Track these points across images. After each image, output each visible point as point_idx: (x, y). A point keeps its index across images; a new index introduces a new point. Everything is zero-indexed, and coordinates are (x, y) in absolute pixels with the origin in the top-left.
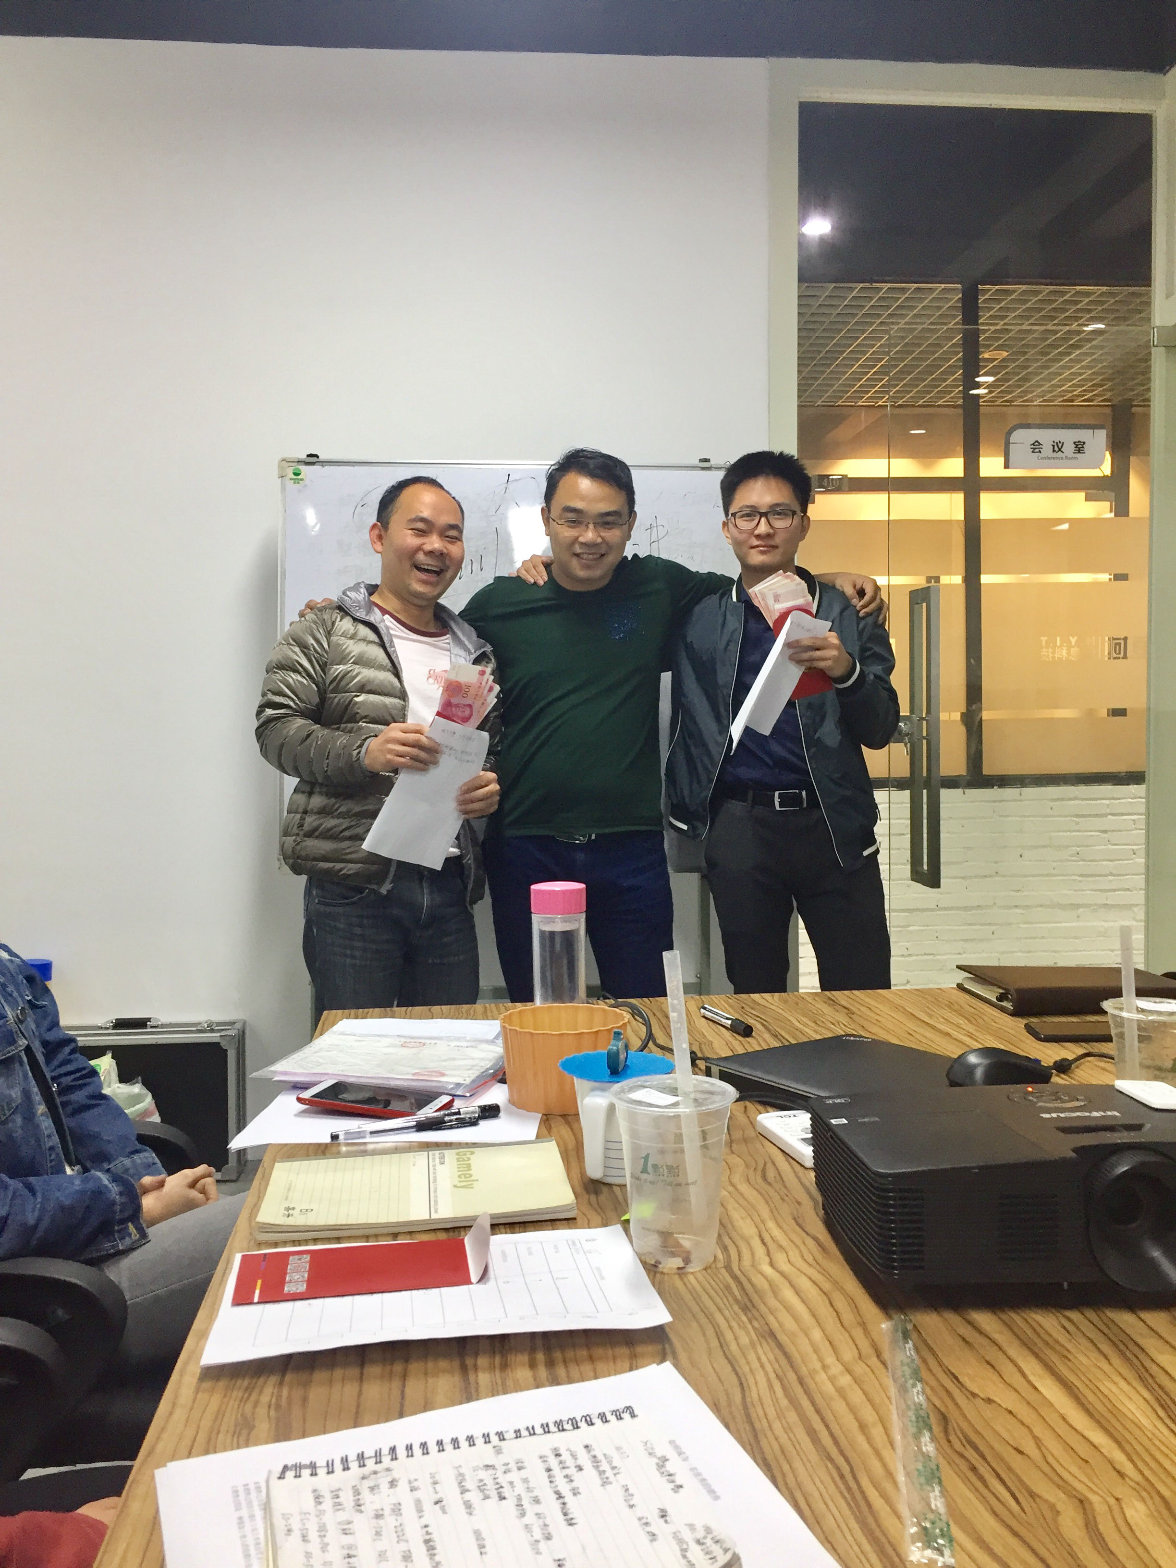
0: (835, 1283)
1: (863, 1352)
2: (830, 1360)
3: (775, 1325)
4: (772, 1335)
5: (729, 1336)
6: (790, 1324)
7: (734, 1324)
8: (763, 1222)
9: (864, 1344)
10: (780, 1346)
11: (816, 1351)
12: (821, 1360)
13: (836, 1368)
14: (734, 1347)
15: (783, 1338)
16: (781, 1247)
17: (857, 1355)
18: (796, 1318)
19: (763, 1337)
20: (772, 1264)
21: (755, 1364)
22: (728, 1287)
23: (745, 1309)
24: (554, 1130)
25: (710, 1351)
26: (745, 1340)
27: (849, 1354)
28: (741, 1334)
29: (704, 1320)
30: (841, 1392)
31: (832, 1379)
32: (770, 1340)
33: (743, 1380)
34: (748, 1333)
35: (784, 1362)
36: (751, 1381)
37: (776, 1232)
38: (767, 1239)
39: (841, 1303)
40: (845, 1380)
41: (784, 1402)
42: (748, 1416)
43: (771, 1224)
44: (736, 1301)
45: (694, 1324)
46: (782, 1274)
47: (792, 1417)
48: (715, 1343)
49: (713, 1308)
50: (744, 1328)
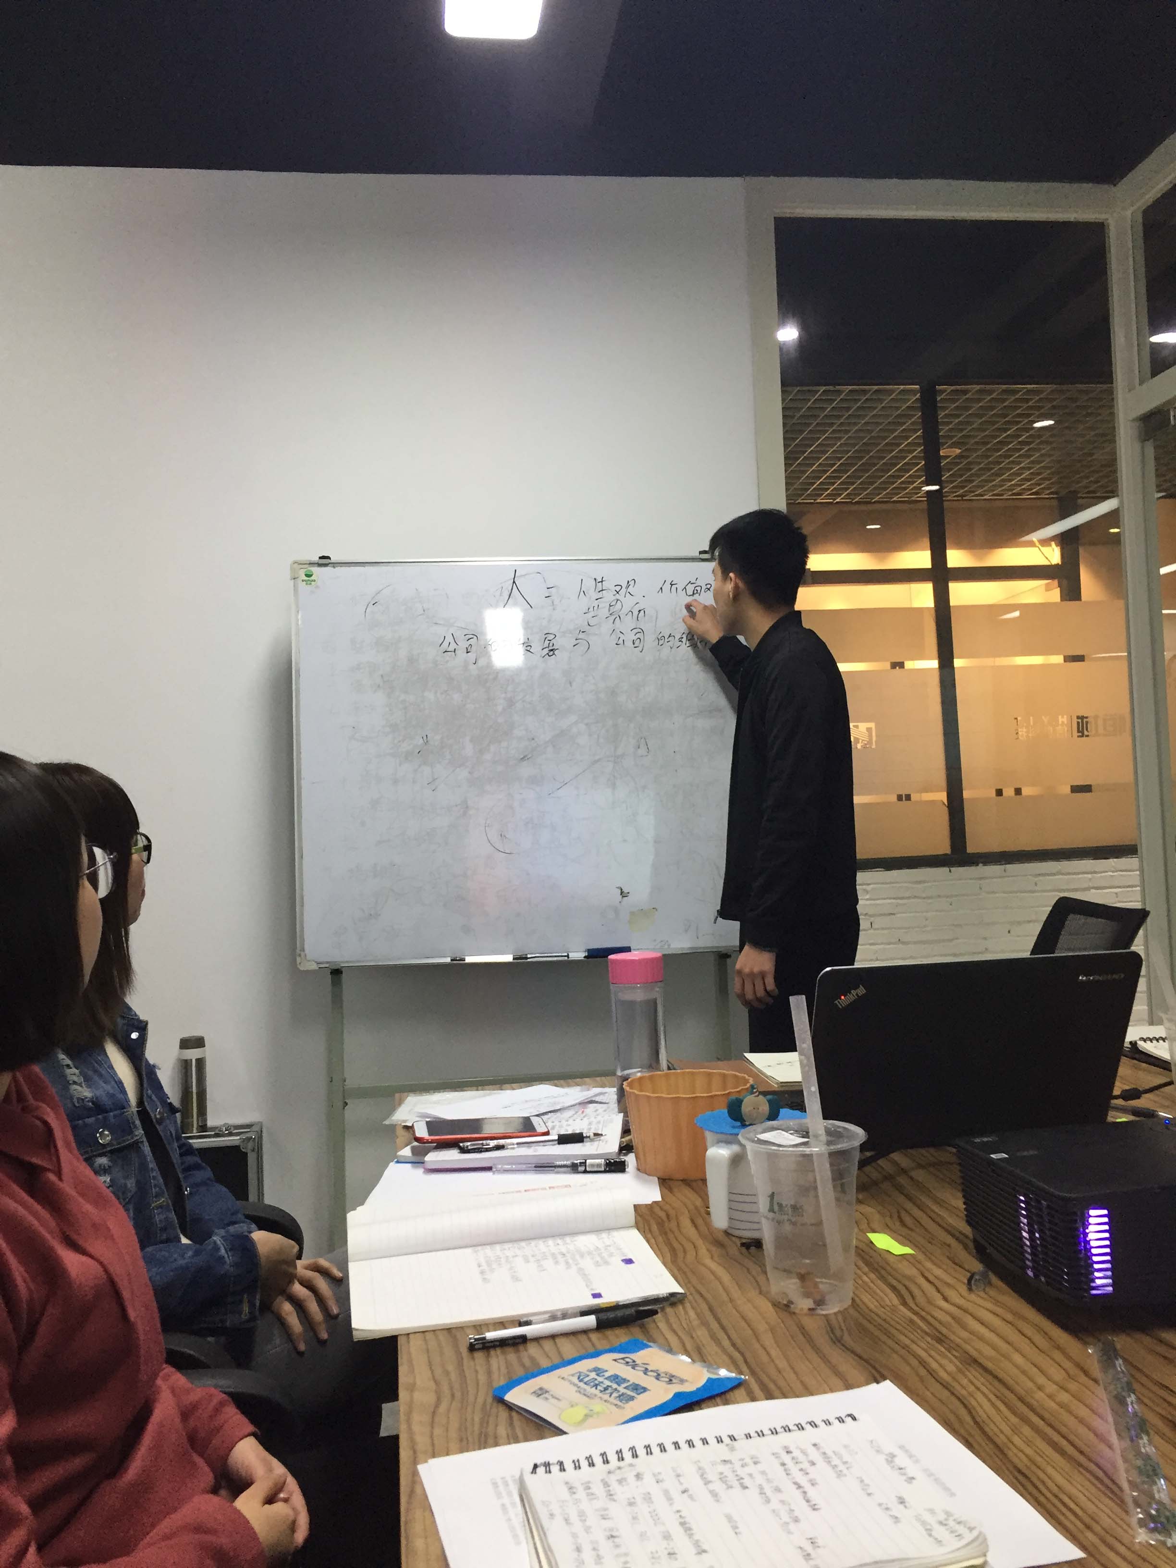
0: (1015, 1314)
1: (1071, 1372)
2: (1042, 1380)
3: (974, 1354)
4: (975, 1361)
5: (934, 1365)
6: (988, 1351)
7: (933, 1353)
8: (920, 1263)
9: (1067, 1364)
10: (986, 1369)
11: (1024, 1372)
12: (1031, 1379)
13: (1051, 1388)
14: (943, 1374)
15: (990, 1365)
16: (948, 1285)
17: (1067, 1377)
18: (994, 1348)
19: (970, 1365)
20: (946, 1299)
21: (972, 1388)
22: (911, 1321)
23: (940, 1341)
24: (675, 1190)
26: (951, 1368)
27: (1058, 1375)
28: (944, 1362)
29: (903, 1352)
30: (1061, 1405)
31: (1050, 1396)
32: (975, 1366)
33: (964, 1400)
34: (951, 1361)
35: (996, 1383)
37: (938, 1272)
38: (931, 1278)
39: (1029, 1331)
40: (1064, 1397)
41: (1012, 1418)
42: (984, 1431)
43: (929, 1265)
44: (926, 1333)
45: (895, 1356)
46: (959, 1307)
47: (1026, 1430)
48: (923, 1372)
49: (907, 1342)
50: (945, 1357)
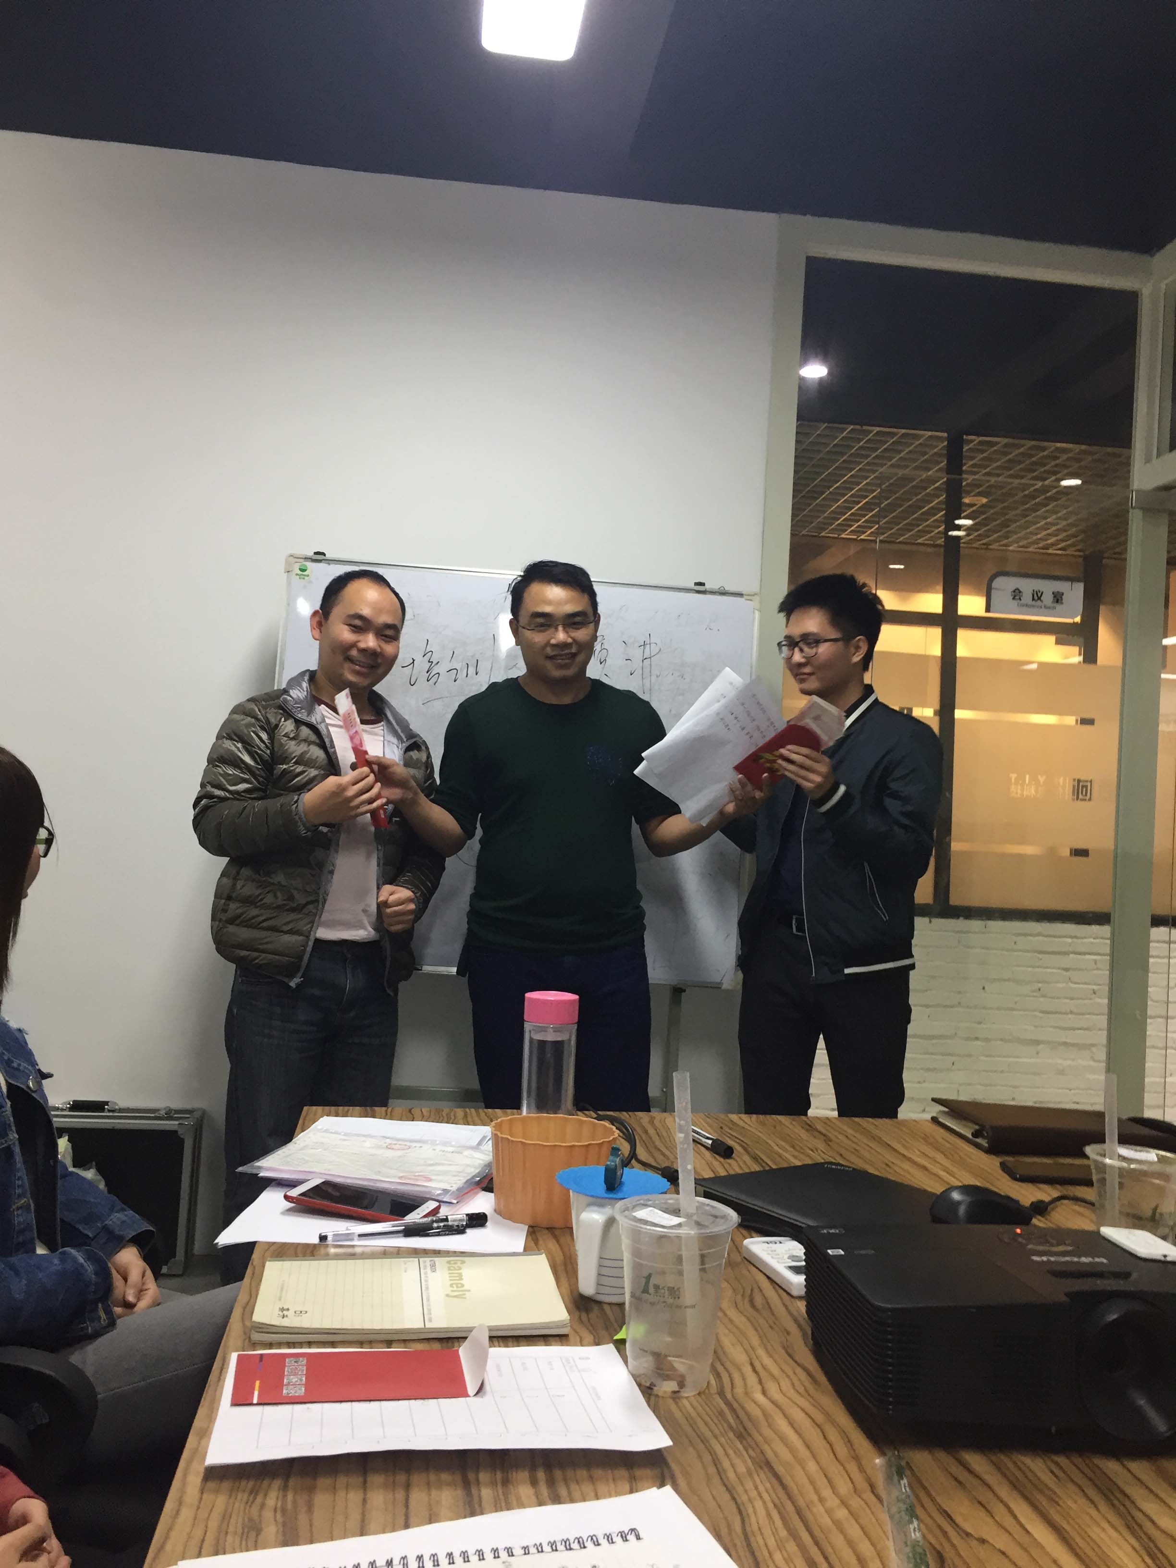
0: (827, 1415)
1: (859, 1487)
2: (827, 1492)
3: (770, 1455)
4: (768, 1465)
5: (726, 1464)
6: (785, 1454)
7: (730, 1452)
8: (753, 1349)
9: (858, 1478)
10: (776, 1476)
11: (812, 1482)
12: (817, 1491)
13: (833, 1502)
14: (731, 1475)
15: (780, 1470)
16: (772, 1375)
17: (852, 1490)
18: (792, 1450)
19: (761, 1468)
20: (764, 1393)
21: (753, 1494)
22: (721, 1413)
23: (740, 1437)
24: (541, 1242)
25: (708, 1478)
26: (742, 1469)
27: (844, 1487)
28: (737, 1462)
29: (701, 1446)
30: (837, 1524)
31: (829, 1512)
32: (766, 1470)
33: (742, 1508)
34: (745, 1462)
35: (781, 1492)
36: (750, 1510)
37: (768, 1361)
38: (759, 1368)
39: (834, 1435)
40: (842, 1514)
41: (783, 1533)
42: (749, 1545)
43: (761, 1352)
44: (731, 1428)
45: (691, 1449)
46: (774, 1402)
47: (792, 1547)
48: (712, 1470)
49: (708, 1434)
50: (740, 1456)
